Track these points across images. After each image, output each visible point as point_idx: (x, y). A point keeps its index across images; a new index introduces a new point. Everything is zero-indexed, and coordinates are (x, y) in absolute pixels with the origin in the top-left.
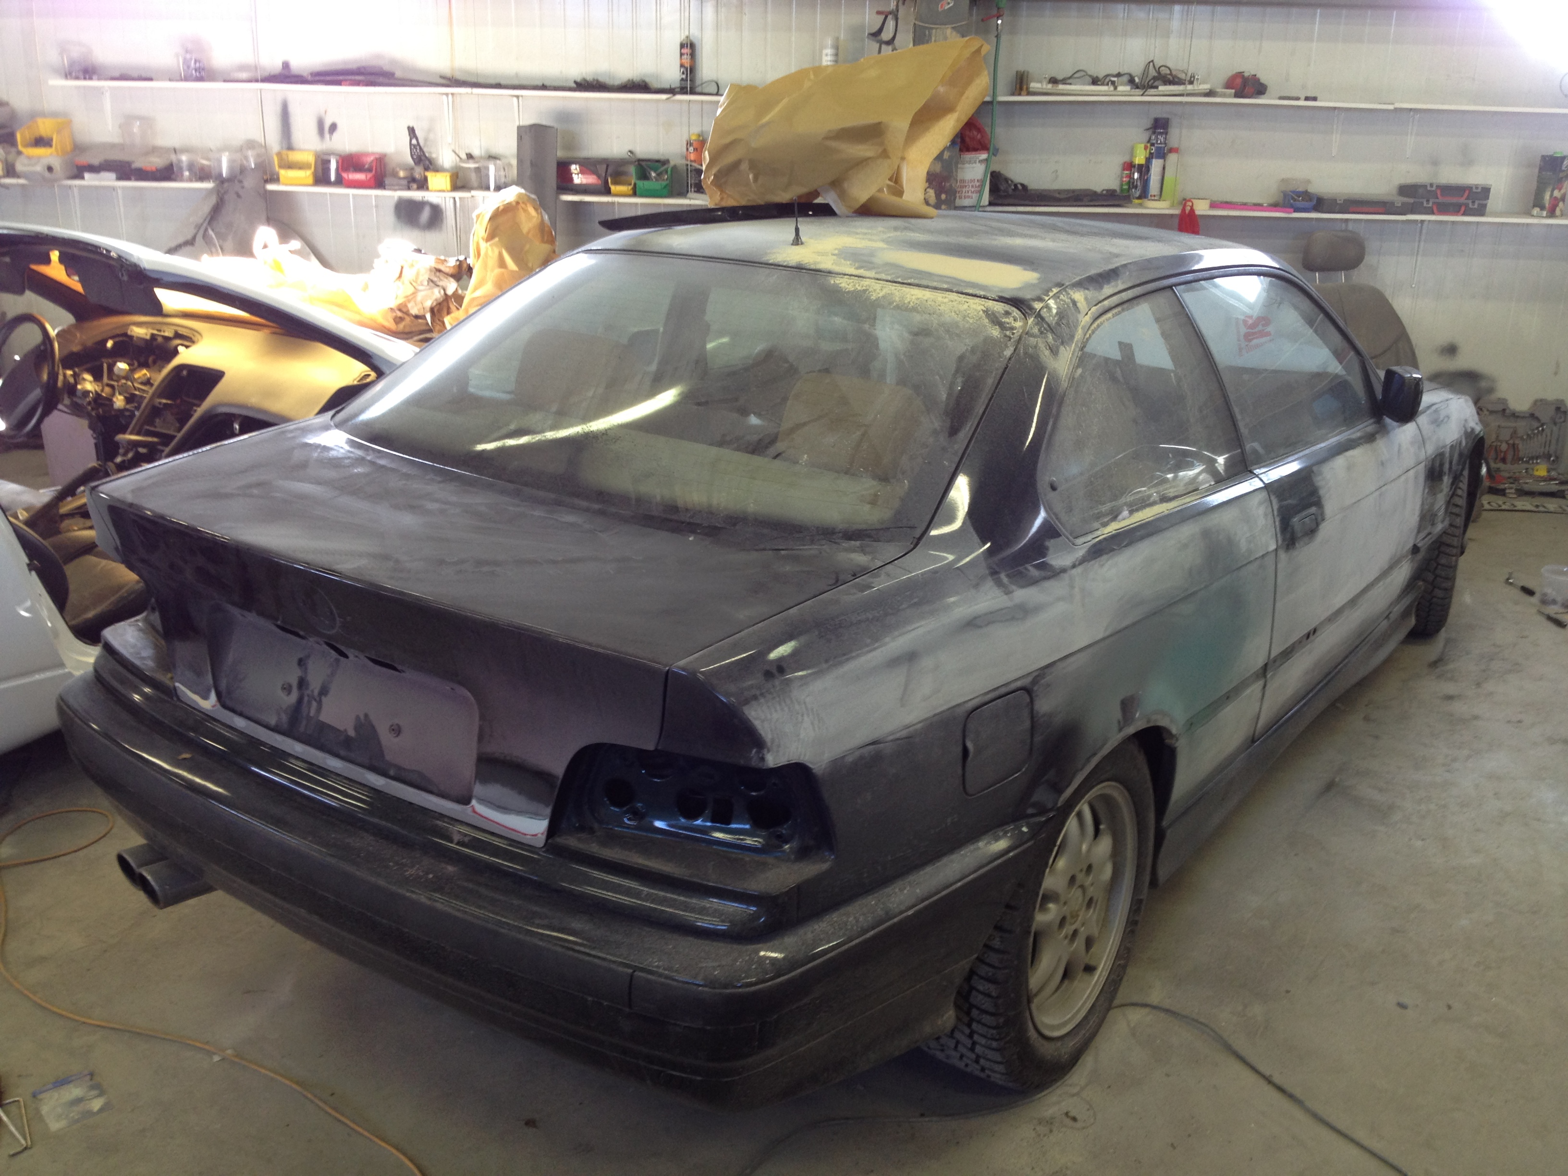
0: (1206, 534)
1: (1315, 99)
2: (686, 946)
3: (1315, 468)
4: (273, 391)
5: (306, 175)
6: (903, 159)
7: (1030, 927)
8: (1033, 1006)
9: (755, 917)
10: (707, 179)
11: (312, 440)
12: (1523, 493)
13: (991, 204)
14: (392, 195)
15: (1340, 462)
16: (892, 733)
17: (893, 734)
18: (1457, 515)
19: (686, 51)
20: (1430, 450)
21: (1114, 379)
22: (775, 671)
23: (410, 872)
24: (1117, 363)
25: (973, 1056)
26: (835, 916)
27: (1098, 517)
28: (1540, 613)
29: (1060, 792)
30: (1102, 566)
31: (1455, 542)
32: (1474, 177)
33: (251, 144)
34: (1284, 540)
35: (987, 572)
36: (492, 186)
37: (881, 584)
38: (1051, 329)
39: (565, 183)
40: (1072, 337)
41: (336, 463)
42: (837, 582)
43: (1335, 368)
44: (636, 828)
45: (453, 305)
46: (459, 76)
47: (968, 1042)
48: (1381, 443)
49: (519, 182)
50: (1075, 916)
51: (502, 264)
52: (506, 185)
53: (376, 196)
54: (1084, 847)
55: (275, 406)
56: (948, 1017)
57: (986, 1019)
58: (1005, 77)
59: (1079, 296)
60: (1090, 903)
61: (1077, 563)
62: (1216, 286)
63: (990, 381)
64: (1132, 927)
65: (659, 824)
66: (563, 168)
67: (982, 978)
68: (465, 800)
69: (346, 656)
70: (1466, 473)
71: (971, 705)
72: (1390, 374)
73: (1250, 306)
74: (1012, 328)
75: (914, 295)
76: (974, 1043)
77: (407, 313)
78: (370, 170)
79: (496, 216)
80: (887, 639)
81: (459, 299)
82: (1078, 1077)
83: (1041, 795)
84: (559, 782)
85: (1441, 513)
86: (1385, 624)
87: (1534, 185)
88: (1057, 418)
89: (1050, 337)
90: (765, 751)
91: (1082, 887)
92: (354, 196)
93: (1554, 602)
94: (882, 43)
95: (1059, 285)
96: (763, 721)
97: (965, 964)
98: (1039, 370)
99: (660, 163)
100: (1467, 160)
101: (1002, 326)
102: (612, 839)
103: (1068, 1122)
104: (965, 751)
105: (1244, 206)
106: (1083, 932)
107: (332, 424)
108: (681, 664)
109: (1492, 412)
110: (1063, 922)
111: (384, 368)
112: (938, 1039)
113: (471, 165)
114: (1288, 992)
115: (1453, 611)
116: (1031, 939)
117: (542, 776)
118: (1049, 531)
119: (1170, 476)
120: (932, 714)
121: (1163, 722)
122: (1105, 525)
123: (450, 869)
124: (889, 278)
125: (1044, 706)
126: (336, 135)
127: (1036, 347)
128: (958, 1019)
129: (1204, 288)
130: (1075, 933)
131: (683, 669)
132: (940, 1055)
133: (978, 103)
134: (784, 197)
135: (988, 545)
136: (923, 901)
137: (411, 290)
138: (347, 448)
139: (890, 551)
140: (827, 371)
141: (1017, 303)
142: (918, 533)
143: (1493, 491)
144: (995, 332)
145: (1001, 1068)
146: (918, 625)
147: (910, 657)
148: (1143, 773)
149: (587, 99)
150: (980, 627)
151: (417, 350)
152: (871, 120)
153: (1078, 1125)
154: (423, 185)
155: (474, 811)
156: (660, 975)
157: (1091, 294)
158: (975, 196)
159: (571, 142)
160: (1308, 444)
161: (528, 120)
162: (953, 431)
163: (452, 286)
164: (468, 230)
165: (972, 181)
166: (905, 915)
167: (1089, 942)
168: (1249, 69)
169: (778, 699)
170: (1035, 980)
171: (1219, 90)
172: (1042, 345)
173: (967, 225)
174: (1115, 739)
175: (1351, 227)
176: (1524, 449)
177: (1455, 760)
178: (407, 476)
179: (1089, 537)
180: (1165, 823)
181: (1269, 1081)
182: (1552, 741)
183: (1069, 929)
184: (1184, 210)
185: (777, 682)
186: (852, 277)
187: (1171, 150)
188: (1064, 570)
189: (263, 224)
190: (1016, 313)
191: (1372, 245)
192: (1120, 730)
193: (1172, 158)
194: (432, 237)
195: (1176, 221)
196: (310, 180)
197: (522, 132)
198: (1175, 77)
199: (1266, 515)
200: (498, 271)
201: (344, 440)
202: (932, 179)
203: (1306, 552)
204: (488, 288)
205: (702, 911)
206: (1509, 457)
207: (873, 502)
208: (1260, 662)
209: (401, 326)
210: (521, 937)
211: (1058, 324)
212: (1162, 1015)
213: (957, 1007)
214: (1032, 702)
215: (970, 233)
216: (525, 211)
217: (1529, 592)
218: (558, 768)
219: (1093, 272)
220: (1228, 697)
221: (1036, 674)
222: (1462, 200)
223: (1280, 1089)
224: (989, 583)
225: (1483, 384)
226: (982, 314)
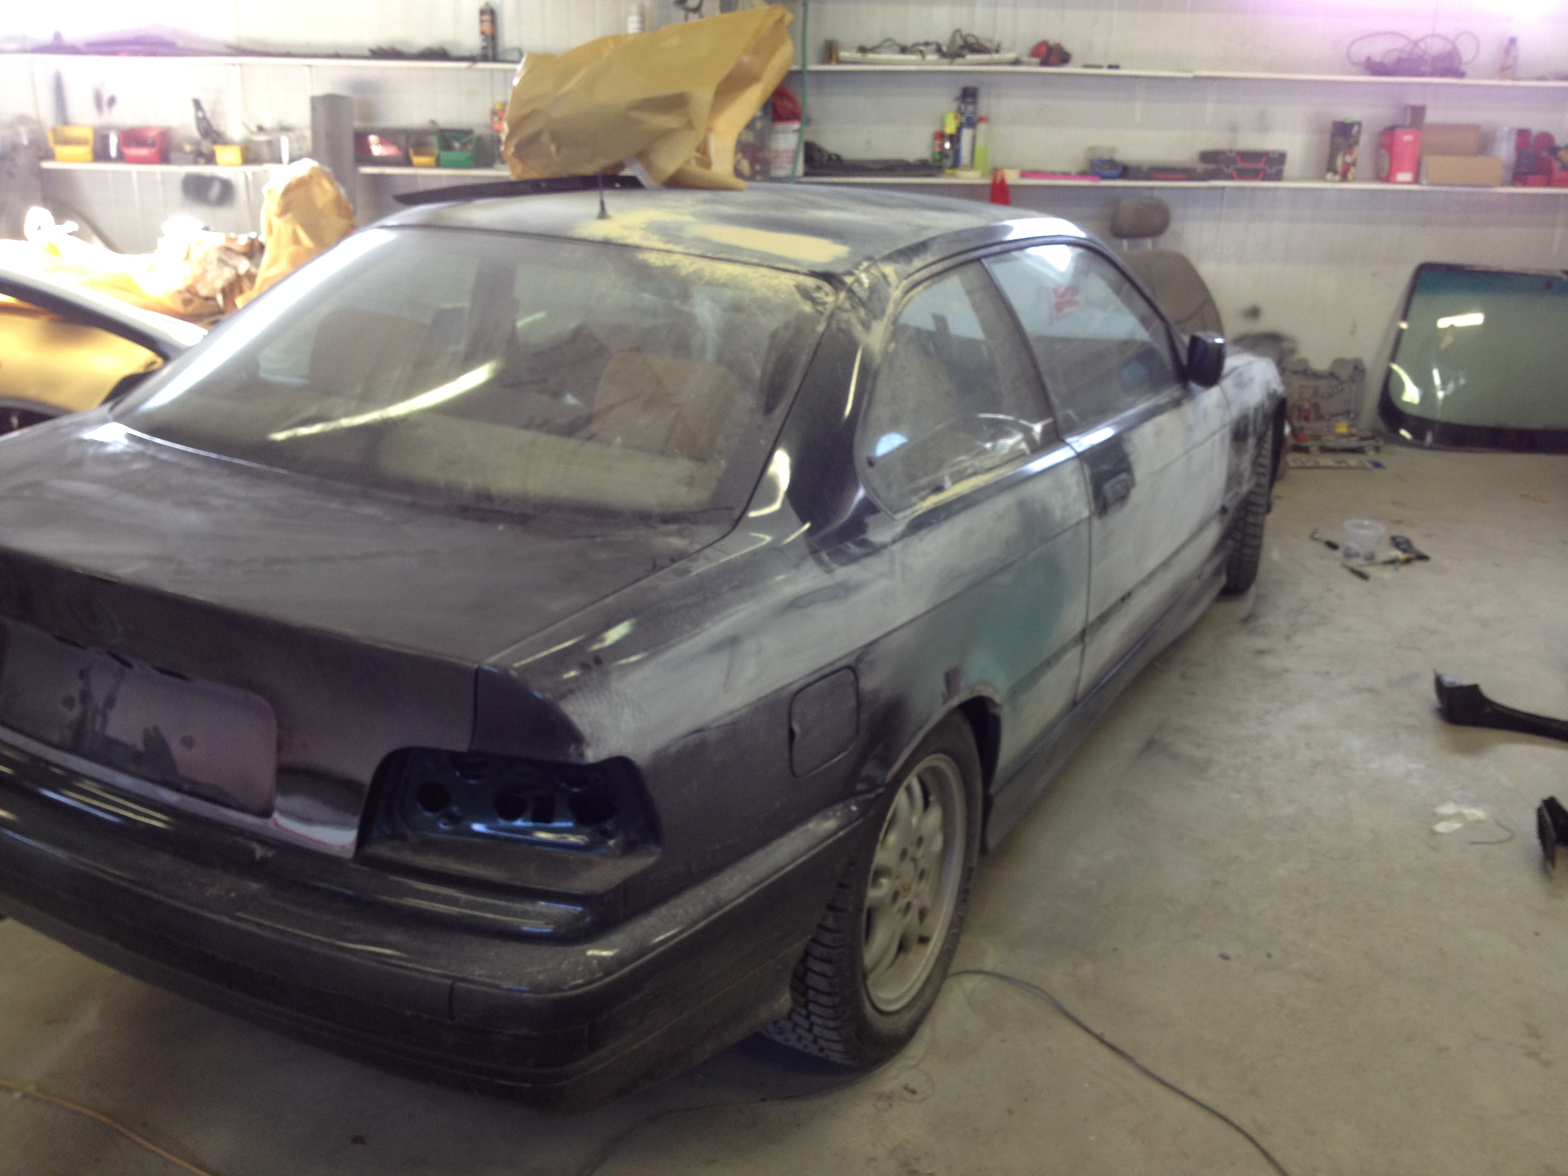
0: (1022, 504)
1: (1116, 67)
2: (510, 952)
3: (1125, 436)
4: (52, 382)
5: (85, 151)
6: (709, 129)
7: (862, 904)
8: (869, 983)
9: (579, 917)
10: (507, 150)
11: (88, 435)
12: (1326, 450)
13: (806, 174)
14: (179, 171)
15: (1148, 428)
17: (717, 721)
18: (1263, 475)
19: (487, 17)
20: (1235, 412)
21: (926, 352)
22: (592, 664)
23: (211, 892)
24: (930, 335)
25: (811, 1037)
26: (664, 911)
27: (916, 491)
28: (1345, 566)
29: (889, 766)
30: (921, 540)
31: (1262, 501)
32: (1270, 143)
33: (23, 120)
34: (1097, 507)
35: (807, 551)
36: (285, 157)
37: (700, 568)
38: (863, 303)
39: (363, 155)
40: (883, 311)
41: (114, 459)
42: (655, 568)
43: (1142, 335)
44: (454, 833)
45: (246, 284)
46: (246, 45)
47: (805, 1023)
48: (1187, 408)
49: (313, 155)
50: (907, 889)
51: (296, 240)
52: (300, 158)
53: (163, 173)
54: (914, 820)
55: (57, 398)
56: (784, 1001)
57: (823, 999)
58: (814, 46)
59: (889, 269)
60: (922, 875)
61: (897, 538)
62: (1029, 256)
63: (804, 358)
64: (965, 895)
65: (478, 827)
66: (361, 140)
67: (816, 958)
68: (266, 813)
69: (129, 666)
70: (1270, 433)
71: (795, 687)
72: (1195, 340)
73: (1059, 274)
74: (824, 304)
75: (724, 270)
76: (812, 1024)
77: (196, 294)
78: (153, 145)
79: (289, 191)
80: (708, 625)
81: (251, 277)
82: (916, 1050)
83: (870, 769)
84: (366, 790)
85: (1247, 474)
86: (1197, 584)
87: (1327, 150)
88: (872, 394)
89: (862, 312)
90: (584, 746)
91: (914, 860)
92: (139, 173)
93: (1357, 555)
94: (689, 10)
95: (869, 258)
96: (581, 715)
97: (798, 947)
98: (852, 346)
99: (462, 134)
100: (1264, 126)
101: (814, 301)
102: (427, 846)
103: (907, 1095)
104: (792, 734)
105: (1053, 175)
106: (916, 904)
107: (110, 417)
108: (492, 661)
109: (1295, 373)
110: (896, 896)
111: (169, 352)
112: (775, 1022)
113: (262, 138)
114: (1116, 949)
115: (1263, 567)
116: (864, 917)
117: (349, 785)
118: (869, 508)
119: (988, 445)
120: (756, 698)
121: (987, 692)
122: (923, 499)
123: (255, 886)
124: (698, 252)
125: (869, 683)
126: (116, 109)
127: (848, 322)
128: (795, 1001)
129: (1017, 259)
130: (908, 906)
131: (494, 666)
132: (779, 1038)
133: (783, 73)
134: (589, 169)
135: (807, 526)
136: (752, 887)
137: (198, 271)
138: (126, 442)
139: (708, 533)
140: (638, 350)
141: (828, 277)
142: (736, 514)
143: (1298, 449)
144: (807, 308)
145: (839, 1047)
147: (732, 642)
148: (968, 741)
149: (384, 68)
150: (802, 607)
151: (205, 332)
152: (673, 89)
153: (917, 1097)
154: (210, 159)
155: (277, 824)
156: (482, 984)
157: (902, 267)
158: (789, 167)
159: (369, 112)
160: (1120, 410)
161: (322, 90)
162: (769, 409)
163: (244, 265)
164: (259, 206)
165: (785, 151)
166: (735, 903)
167: (923, 914)
168: (1053, 36)
169: (596, 693)
170: (869, 956)
171: (1025, 59)
172: (854, 320)
173: (776, 198)
174: (940, 712)
175: (1156, 194)
176: (1326, 407)
177: (1267, 713)
178: (191, 471)
179: (908, 512)
180: (992, 790)
181: (1101, 1040)
182: (1358, 690)
183: (902, 902)
184: (994, 180)
185: (594, 675)
186: (661, 252)
187: (982, 119)
188: (884, 546)
189: (38, 204)
190: (827, 287)
191: (1176, 212)
192: (945, 701)
193: (982, 127)
194: (223, 214)
195: (988, 192)
196: (89, 156)
197: (317, 103)
198: (982, 46)
199: (1078, 483)
200: (292, 248)
201: (124, 434)
202: (742, 148)
203: (1118, 517)
204: (283, 265)
205: (525, 915)
206: (1312, 415)
207: (690, 483)
208: (1078, 628)
209: (190, 309)
210: (334, 953)
211: (870, 298)
212: (996, 981)
213: (794, 989)
214: (857, 679)
215: (779, 206)
216: (320, 185)
217: (1332, 546)
218: (365, 773)
219: (903, 244)
220: (1049, 663)
221: (860, 652)
222: (1260, 166)
223: (1113, 1048)
224: (810, 563)
225: (1286, 345)
226: (793, 289)
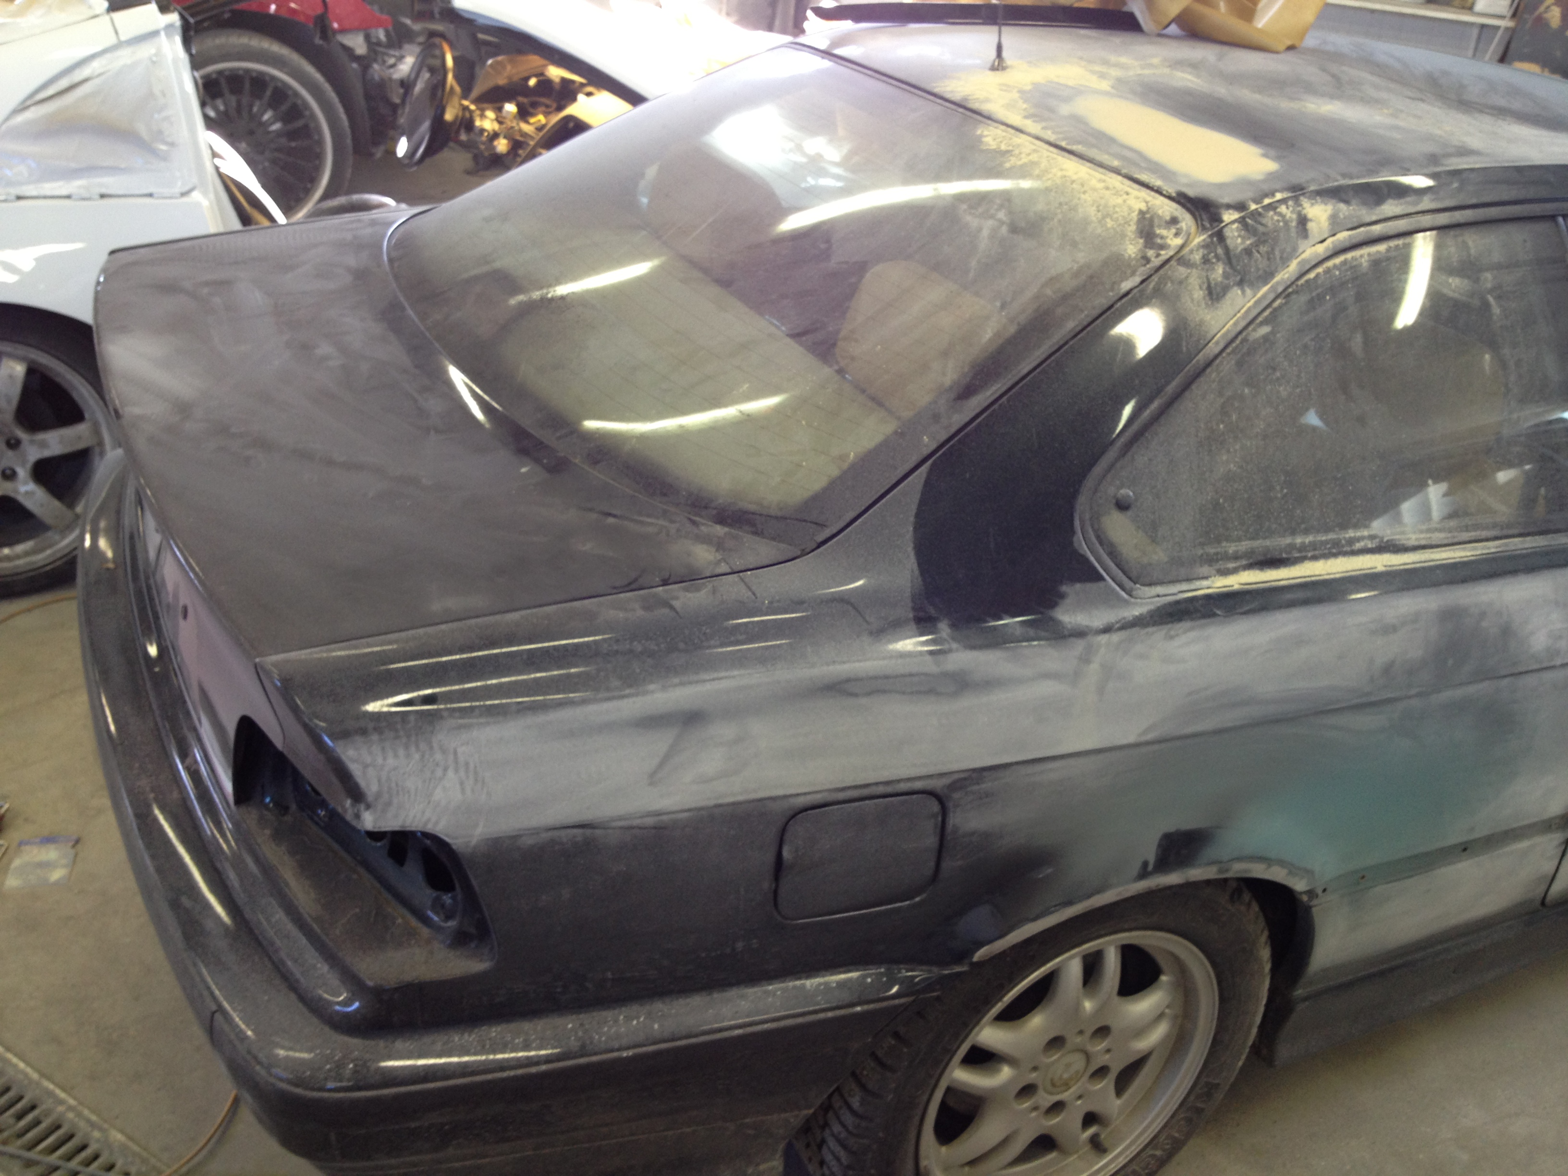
2: (281, 1006)
16: (620, 818)
17: (625, 819)
27: (1210, 560)
30: (1173, 638)
35: (911, 615)
38: (1229, 258)
40: (1267, 276)
44: (325, 827)
54: (1089, 1005)
59: (1317, 211)
61: (1118, 626)
63: (1071, 325)
71: (801, 801)
74: (1163, 246)
84: (232, 745)
90: (364, 806)
91: (1082, 1051)
96: (366, 766)
101: (1150, 240)
102: (292, 831)
106: (1078, 1106)
110: (1027, 1090)
120: (712, 803)
124: (1054, 138)
125: (971, 821)
127: (1181, 283)
130: (1059, 1105)
141: (1201, 206)
142: (823, 535)
144: (1133, 248)
146: (723, 674)
147: (689, 719)
150: (853, 695)
157: (1347, 210)
169: (404, 740)
172: (1195, 282)
174: (1127, 885)
179: (1171, 589)
180: (1298, 993)
183: (1043, 1099)
186: (1009, 129)
188: (1080, 633)
190: (1187, 221)
205: (309, 970)
211: (1249, 251)
214: (945, 812)
221: (962, 775)
226: (1135, 216)
